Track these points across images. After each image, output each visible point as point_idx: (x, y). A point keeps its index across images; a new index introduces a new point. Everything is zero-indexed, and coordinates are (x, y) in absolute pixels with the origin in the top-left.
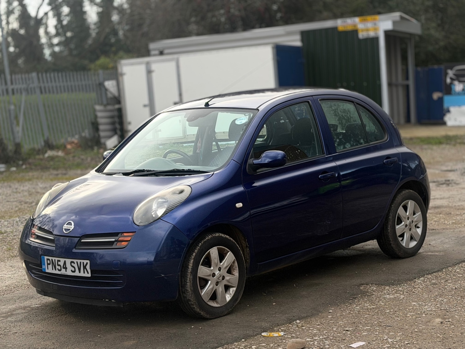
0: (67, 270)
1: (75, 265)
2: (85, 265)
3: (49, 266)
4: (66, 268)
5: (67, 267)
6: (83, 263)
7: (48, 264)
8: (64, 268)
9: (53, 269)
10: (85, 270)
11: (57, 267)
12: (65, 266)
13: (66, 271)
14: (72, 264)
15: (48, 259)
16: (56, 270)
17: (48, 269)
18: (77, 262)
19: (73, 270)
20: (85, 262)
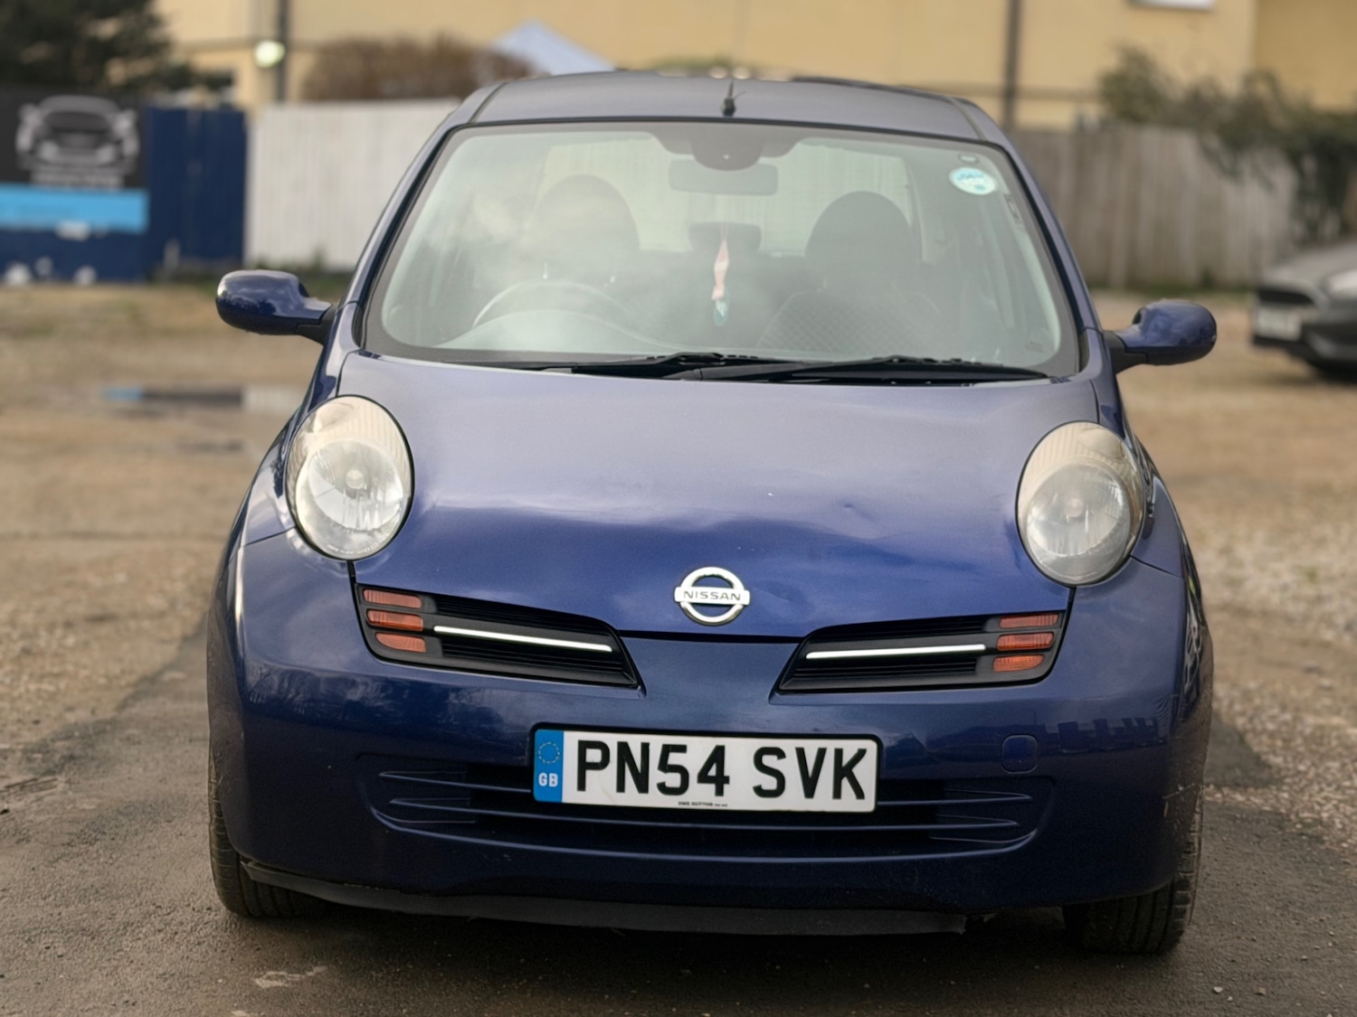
0: (726, 786)
2: (846, 760)
4: (720, 782)
5: (726, 773)
6: (839, 753)
8: (703, 777)
9: (621, 787)
10: (845, 783)
11: (656, 776)
12: (713, 772)
13: (720, 792)
14: (769, 760)
15: (584, 746)
16: (643, 786)
18: (801, 753)
19: (770, 783)
20: (850, 748)
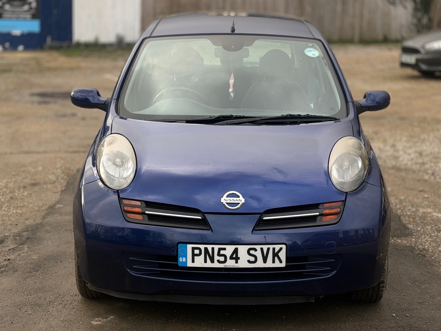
1: (258, 254)
3: (196, 258)
7: (194, 255)
17: (193, 261)
